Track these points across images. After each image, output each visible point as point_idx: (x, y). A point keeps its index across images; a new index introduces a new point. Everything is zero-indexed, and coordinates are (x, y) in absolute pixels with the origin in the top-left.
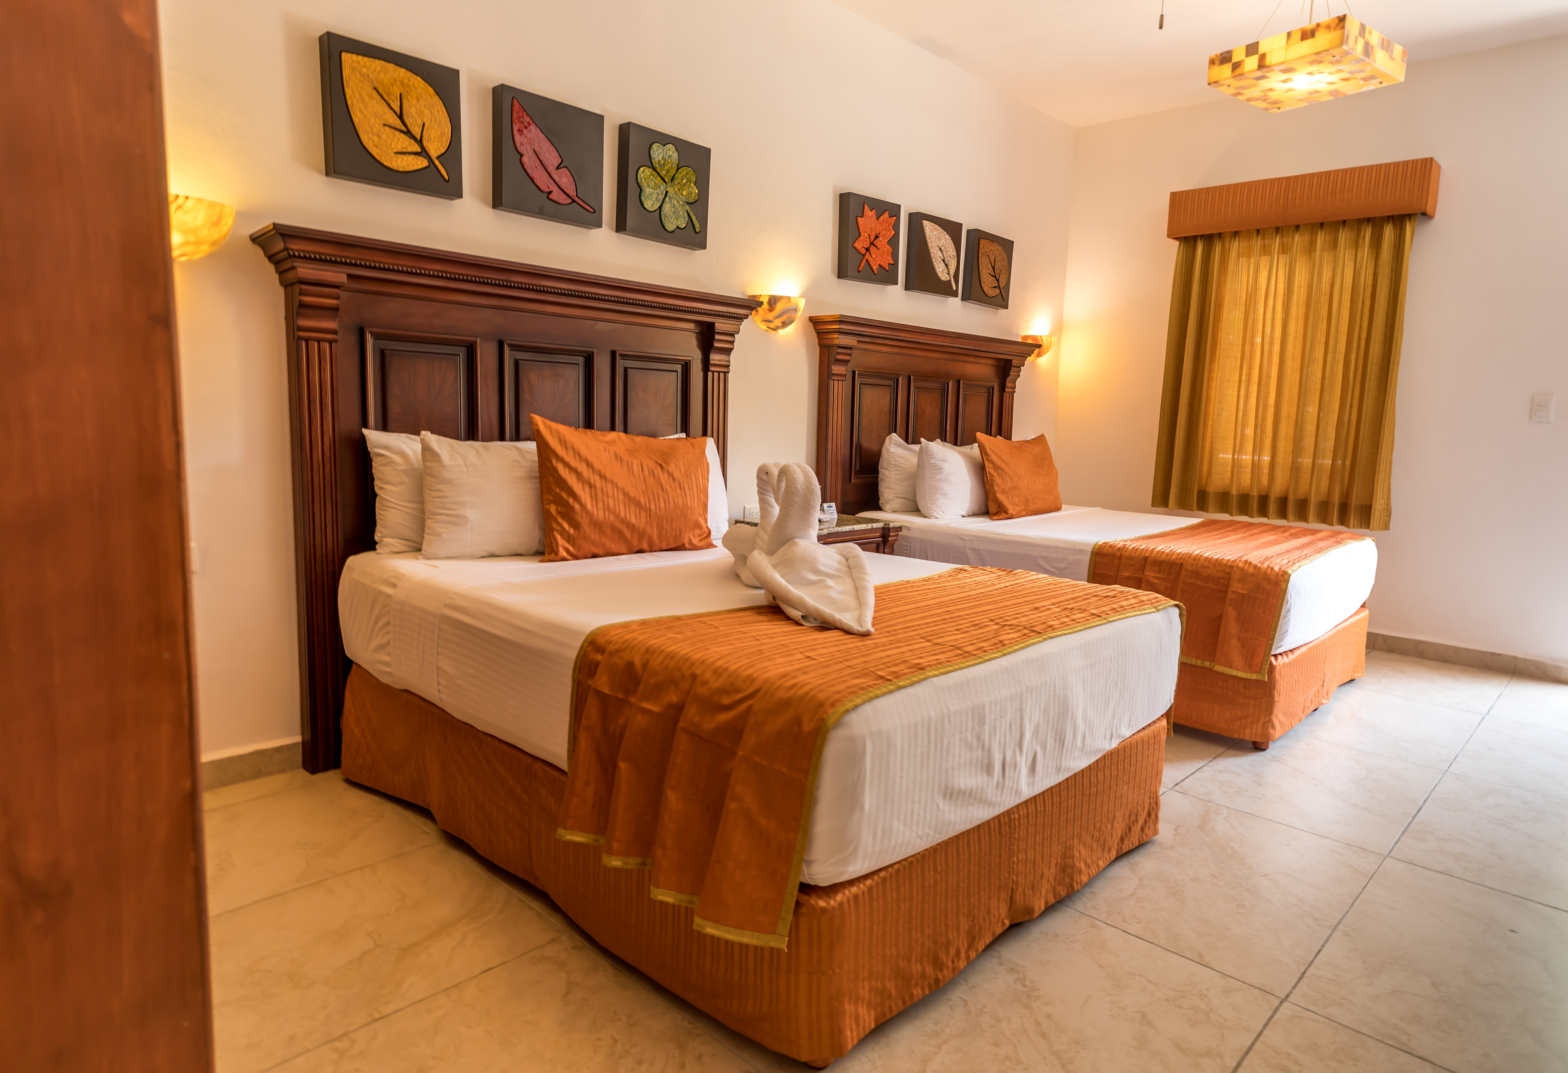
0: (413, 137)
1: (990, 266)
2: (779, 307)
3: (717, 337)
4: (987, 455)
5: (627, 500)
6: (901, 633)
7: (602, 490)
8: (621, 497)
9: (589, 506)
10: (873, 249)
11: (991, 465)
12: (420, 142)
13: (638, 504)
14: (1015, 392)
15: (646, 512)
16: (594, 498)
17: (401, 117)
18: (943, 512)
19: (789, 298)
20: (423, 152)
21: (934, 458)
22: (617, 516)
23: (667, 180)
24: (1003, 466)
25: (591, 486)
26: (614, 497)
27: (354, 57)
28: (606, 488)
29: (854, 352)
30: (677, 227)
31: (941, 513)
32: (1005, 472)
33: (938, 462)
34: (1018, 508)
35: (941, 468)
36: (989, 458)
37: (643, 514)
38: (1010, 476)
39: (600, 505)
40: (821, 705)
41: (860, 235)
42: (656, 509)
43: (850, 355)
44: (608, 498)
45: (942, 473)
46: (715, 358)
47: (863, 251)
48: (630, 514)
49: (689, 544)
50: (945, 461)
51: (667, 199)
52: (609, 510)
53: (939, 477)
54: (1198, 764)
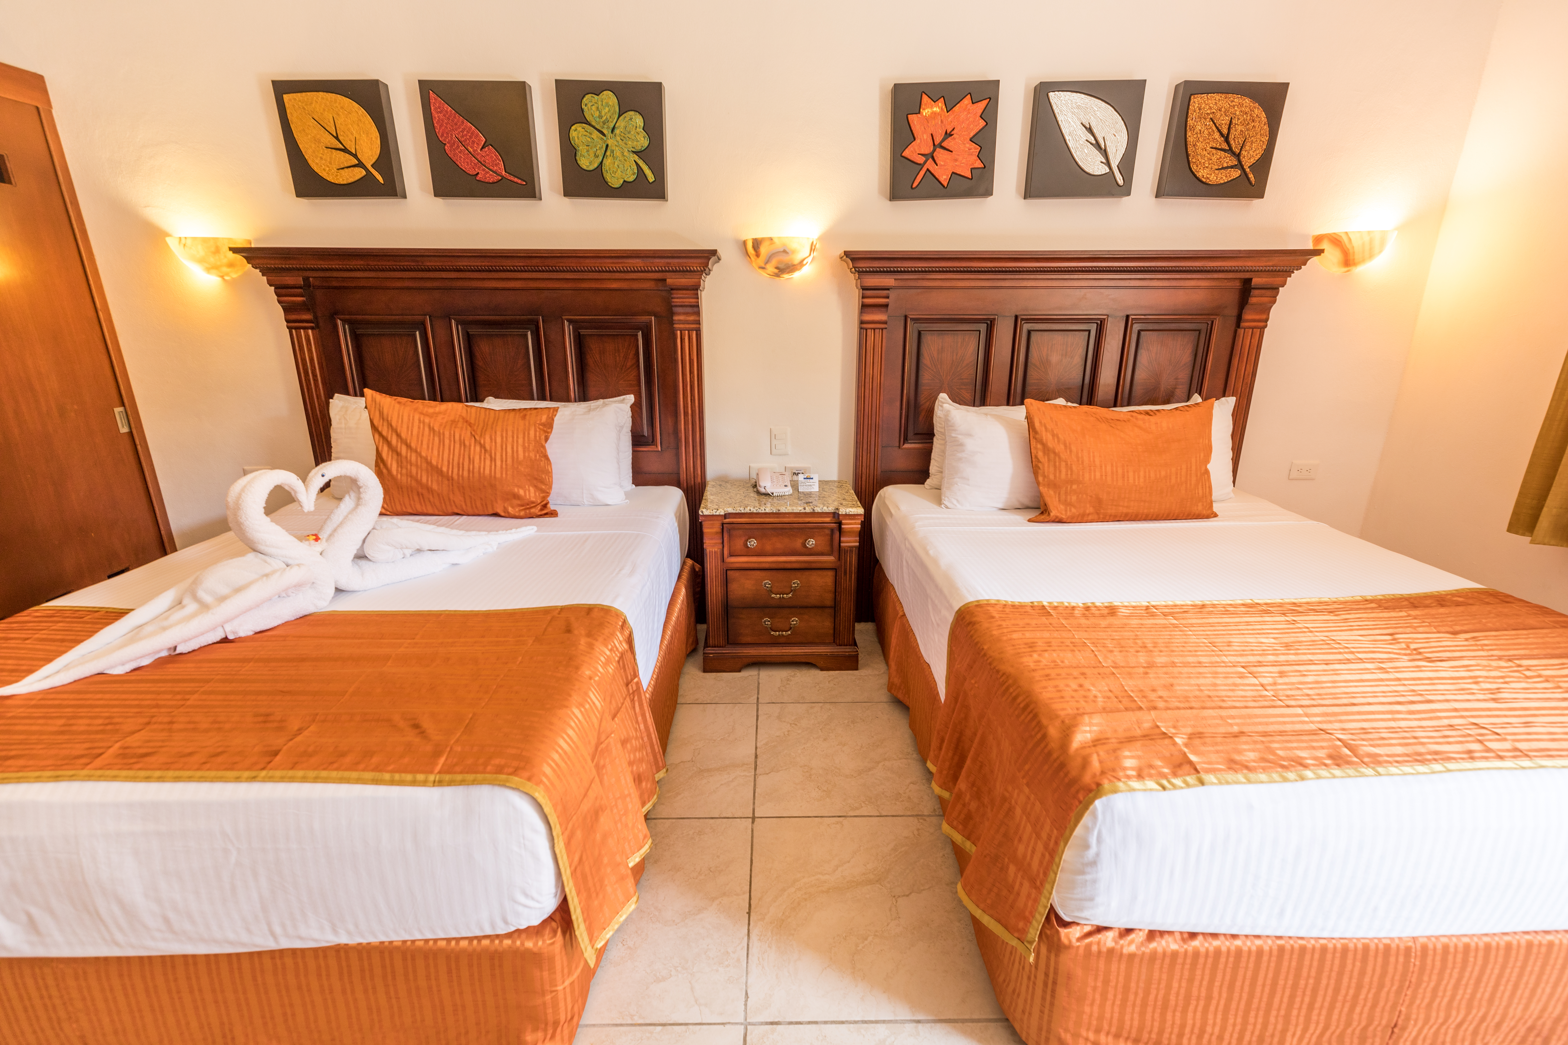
0: (350, 153)
1: (1217, 135)
2: (768, 251)
3: (676, 294)
4: (1036, 432)
10: (940, 154)
11: (1039, 446)
12: (355, 156)
14: (1266, 326)
17: (337, 137)
18: (957, 501)
20: (360, 165)
21: (955, 430)
23: (605, 131)
24: (1060, 448)
29: (893, 294)
30: (624, 181)
31: (955, 502)
32: (1060, 458)
33: (960, 437)
34: (1073, 510)
35: (961, 445)
36: (1037, 436)
38: (1067, 464)
41: (915, 139)
43: (888, 297)
45: (963, 451)
47: (921, 160)
50: (969, 435)
51: (608, 153)
53: (960, 455)
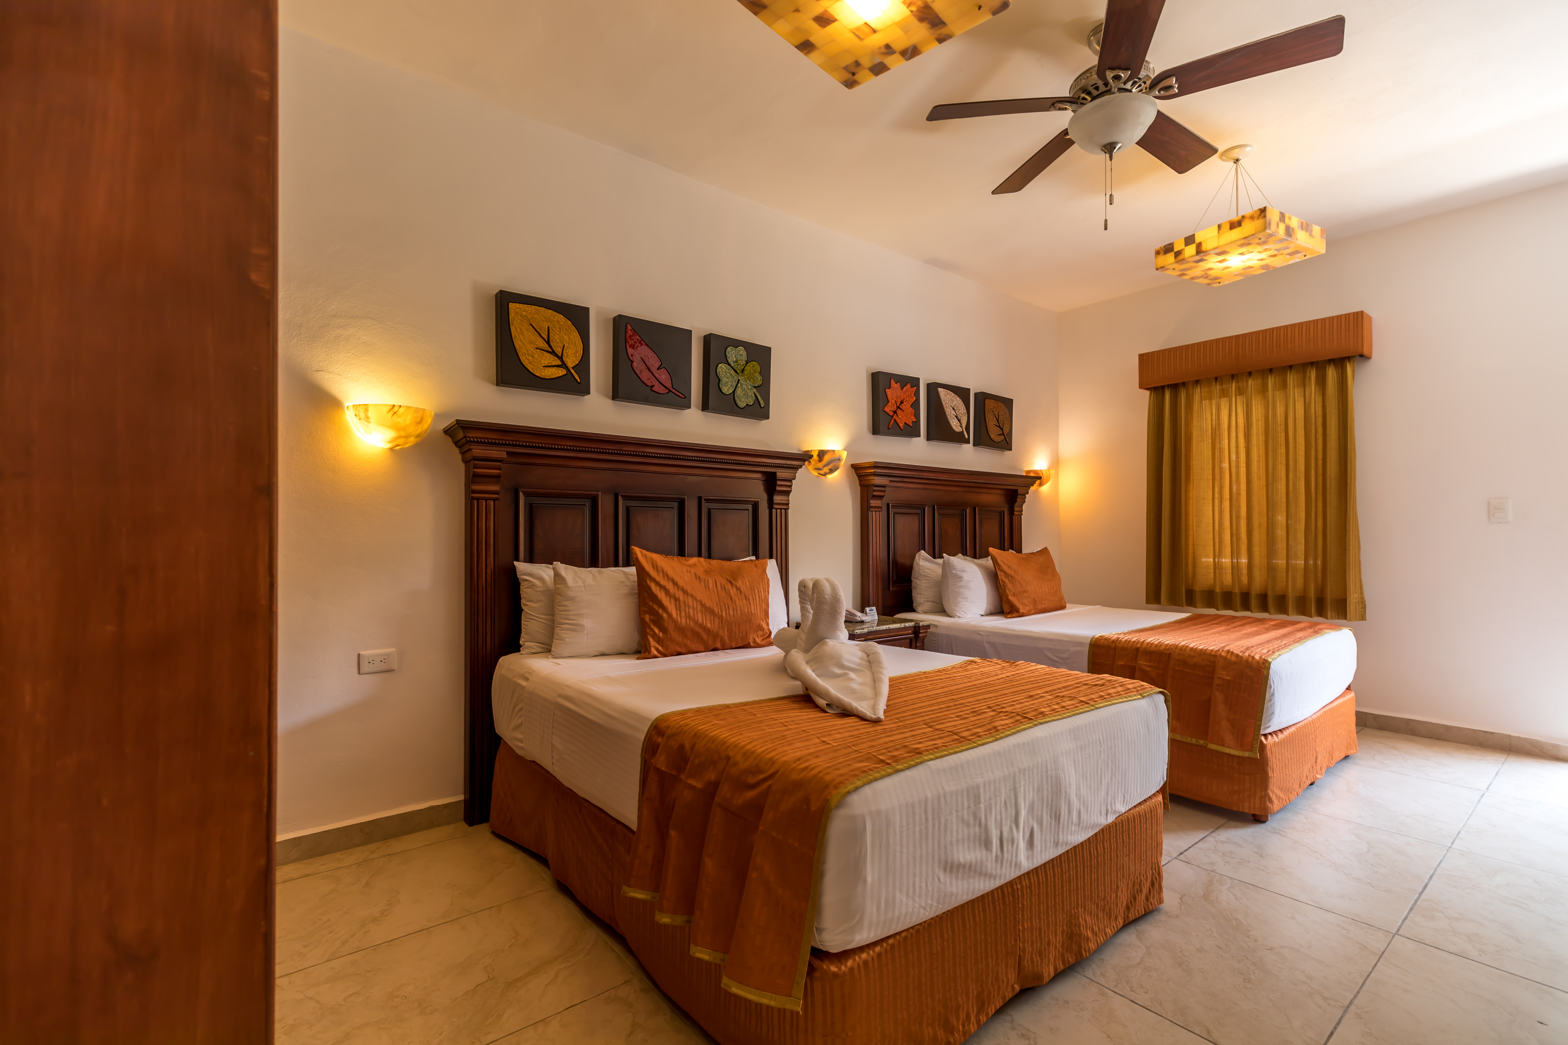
0: (556, 355)
1: (995, 419)
2: (827, 458)
3: (779, 483)
4: (999, 565)
5: (703, 609)
6: (909, 719)
7: (684, 602)
8: (699, 607)
9: (674, 615)
10: (899, 411)
11: (1002, 574)
12: (561, 358)
13: (712, 612)
14: (1022, 514)
15: (719, 618)
16: (678, 609)
17: (548, 342)
18: (964, 612)
19: (834, 451)
20: (564, 365)
21: (955, 569)
22: (696, 622)
23: (738, 372)
24: (1013, 574)
25: (677, 600)
26: (693, 608)
27: (518, 305)
28: (688, 601)
29: (887, 489)
30: (747, 405)
31: (963, 613)
32: (1014, 579)
33: (958, 573)
34: (1027, 608)
35: (961, 577)
36: (1000, 568)
37: (717, 620)
38: (1019, 582)
39: (683, 614)
40: (826, 787)
41: (888, 402)
42: (726, 616)
43: (884, 491)
44: (689, 608)
45: (962, 581)
46: (777, 498)
47: (891, 413)
48: (706, 620)
49: (753, 643)
50: (964, 571)
51: (739, 385)
52: (690, 618)
53: (960, 584)
54: (1201, 835)
